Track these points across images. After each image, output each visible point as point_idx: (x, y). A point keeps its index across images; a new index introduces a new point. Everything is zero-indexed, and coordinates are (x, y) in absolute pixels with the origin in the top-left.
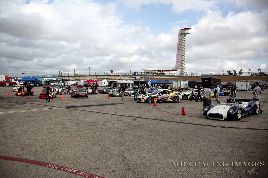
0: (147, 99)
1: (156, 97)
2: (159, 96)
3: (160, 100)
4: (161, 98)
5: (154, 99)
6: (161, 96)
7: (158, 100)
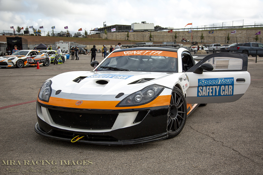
0: (17, 62)
1: (26, 60)
2: (31, 58)
3: (33, 63)
4: (35, 61)
5: (25, 62)
6: (34, 58)
7: (30, 63)
